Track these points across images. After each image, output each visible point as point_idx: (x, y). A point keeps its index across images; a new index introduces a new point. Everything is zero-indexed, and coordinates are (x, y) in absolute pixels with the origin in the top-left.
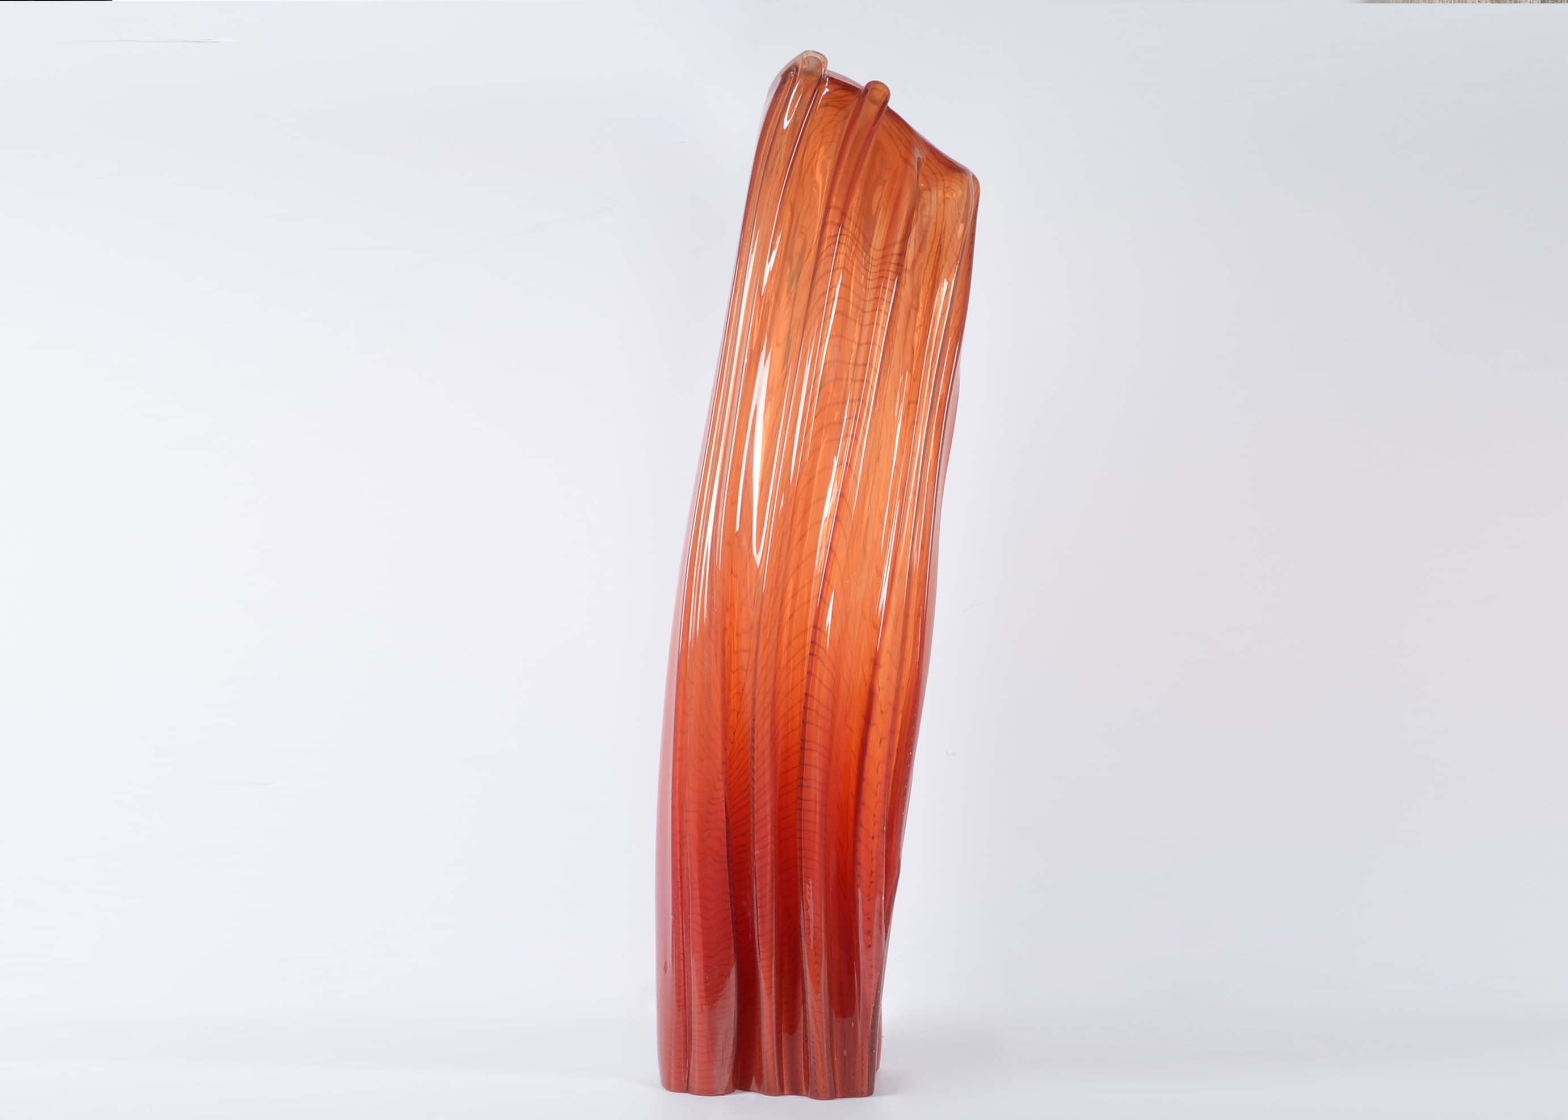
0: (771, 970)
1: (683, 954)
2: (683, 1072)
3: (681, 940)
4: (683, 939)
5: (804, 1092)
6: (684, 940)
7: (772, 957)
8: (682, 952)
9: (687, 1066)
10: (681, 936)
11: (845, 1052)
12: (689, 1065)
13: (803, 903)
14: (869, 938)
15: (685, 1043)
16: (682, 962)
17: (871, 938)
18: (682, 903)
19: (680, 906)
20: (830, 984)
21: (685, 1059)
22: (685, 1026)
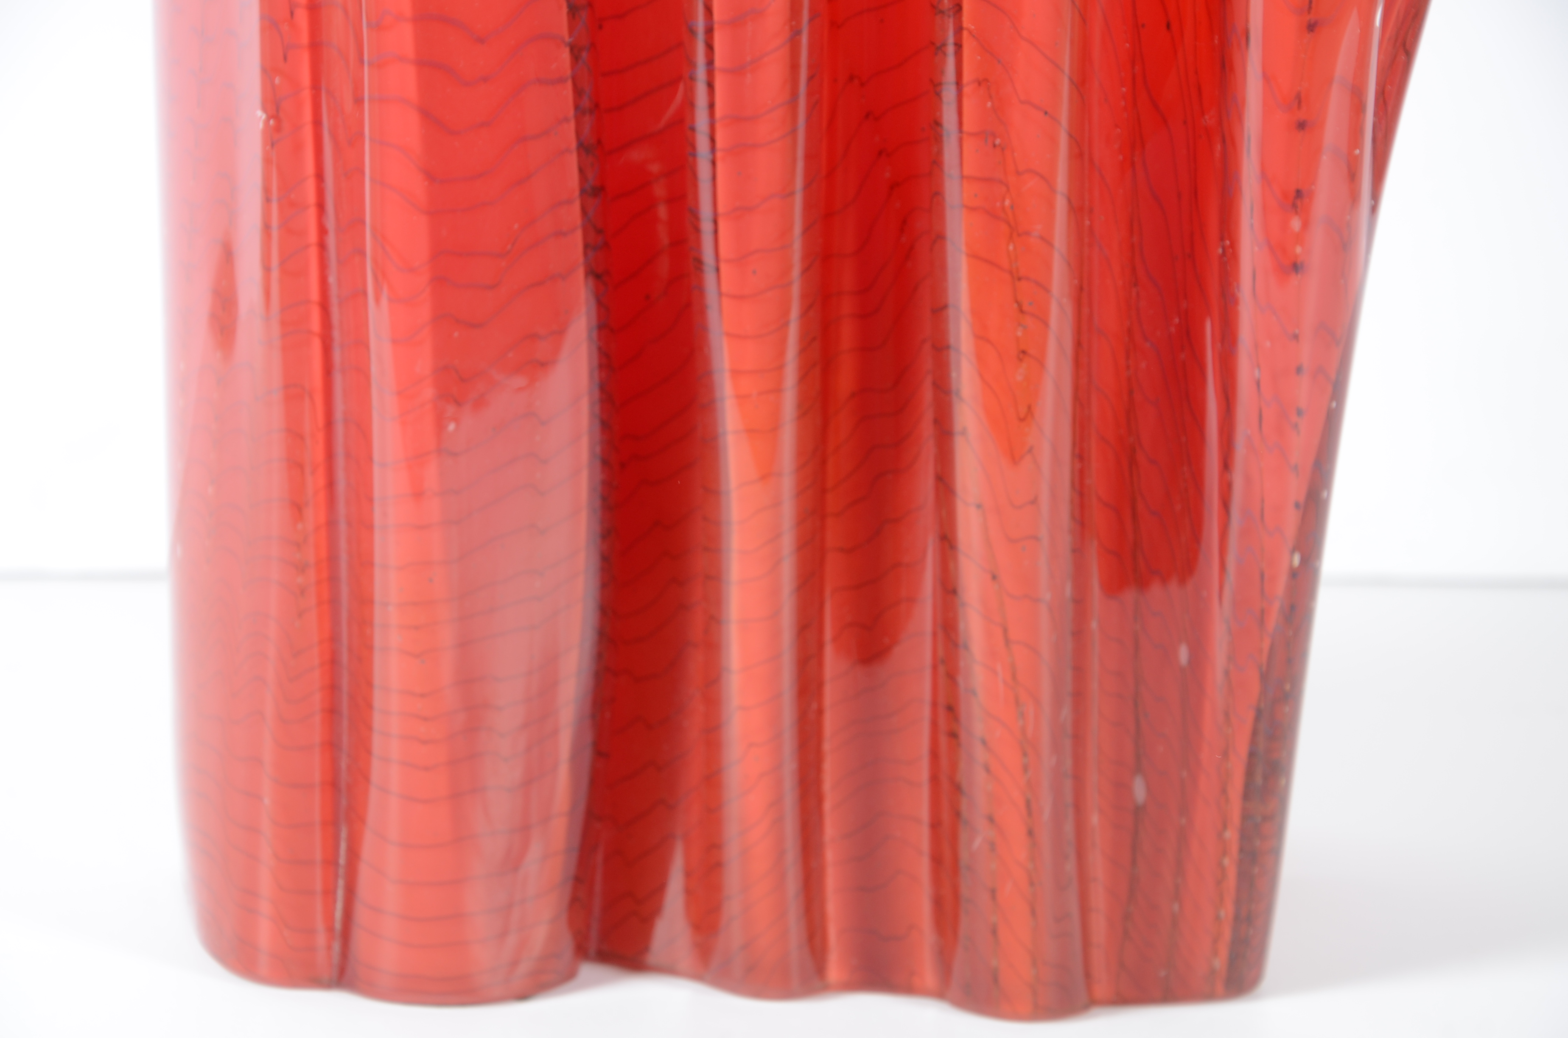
0: (778, 390)
1: (325, 306)
2: (318, 886)
3: (313, 237)
4: (322, 231)
5: (929, 976)
6: (331, 241)
7: (785, 325)
8: (315, 294)
9: (342, 861)
10: (312, 212)
11: (1139, 790)
12: (354, 855)
13: (959, 46)
14: (1296, 224)
15: (331, 745)
16: (316, 346)
17: (1306, 225)
18: (316, 47)
19: (304, 60)
20: (1080, 400)
21: (331, 823)
22: (332, 662)
